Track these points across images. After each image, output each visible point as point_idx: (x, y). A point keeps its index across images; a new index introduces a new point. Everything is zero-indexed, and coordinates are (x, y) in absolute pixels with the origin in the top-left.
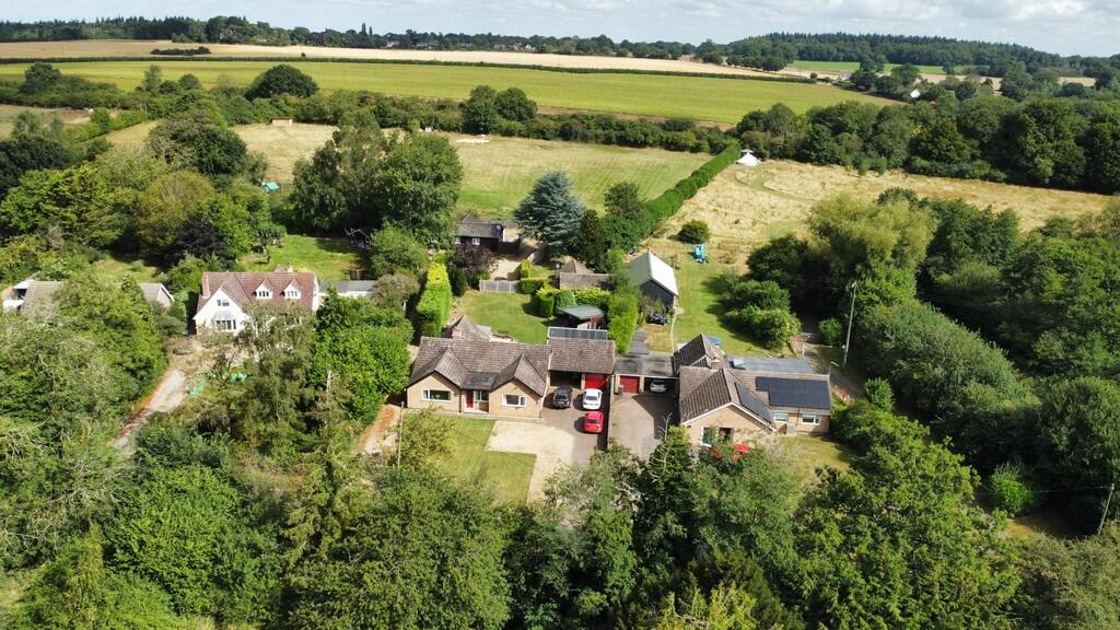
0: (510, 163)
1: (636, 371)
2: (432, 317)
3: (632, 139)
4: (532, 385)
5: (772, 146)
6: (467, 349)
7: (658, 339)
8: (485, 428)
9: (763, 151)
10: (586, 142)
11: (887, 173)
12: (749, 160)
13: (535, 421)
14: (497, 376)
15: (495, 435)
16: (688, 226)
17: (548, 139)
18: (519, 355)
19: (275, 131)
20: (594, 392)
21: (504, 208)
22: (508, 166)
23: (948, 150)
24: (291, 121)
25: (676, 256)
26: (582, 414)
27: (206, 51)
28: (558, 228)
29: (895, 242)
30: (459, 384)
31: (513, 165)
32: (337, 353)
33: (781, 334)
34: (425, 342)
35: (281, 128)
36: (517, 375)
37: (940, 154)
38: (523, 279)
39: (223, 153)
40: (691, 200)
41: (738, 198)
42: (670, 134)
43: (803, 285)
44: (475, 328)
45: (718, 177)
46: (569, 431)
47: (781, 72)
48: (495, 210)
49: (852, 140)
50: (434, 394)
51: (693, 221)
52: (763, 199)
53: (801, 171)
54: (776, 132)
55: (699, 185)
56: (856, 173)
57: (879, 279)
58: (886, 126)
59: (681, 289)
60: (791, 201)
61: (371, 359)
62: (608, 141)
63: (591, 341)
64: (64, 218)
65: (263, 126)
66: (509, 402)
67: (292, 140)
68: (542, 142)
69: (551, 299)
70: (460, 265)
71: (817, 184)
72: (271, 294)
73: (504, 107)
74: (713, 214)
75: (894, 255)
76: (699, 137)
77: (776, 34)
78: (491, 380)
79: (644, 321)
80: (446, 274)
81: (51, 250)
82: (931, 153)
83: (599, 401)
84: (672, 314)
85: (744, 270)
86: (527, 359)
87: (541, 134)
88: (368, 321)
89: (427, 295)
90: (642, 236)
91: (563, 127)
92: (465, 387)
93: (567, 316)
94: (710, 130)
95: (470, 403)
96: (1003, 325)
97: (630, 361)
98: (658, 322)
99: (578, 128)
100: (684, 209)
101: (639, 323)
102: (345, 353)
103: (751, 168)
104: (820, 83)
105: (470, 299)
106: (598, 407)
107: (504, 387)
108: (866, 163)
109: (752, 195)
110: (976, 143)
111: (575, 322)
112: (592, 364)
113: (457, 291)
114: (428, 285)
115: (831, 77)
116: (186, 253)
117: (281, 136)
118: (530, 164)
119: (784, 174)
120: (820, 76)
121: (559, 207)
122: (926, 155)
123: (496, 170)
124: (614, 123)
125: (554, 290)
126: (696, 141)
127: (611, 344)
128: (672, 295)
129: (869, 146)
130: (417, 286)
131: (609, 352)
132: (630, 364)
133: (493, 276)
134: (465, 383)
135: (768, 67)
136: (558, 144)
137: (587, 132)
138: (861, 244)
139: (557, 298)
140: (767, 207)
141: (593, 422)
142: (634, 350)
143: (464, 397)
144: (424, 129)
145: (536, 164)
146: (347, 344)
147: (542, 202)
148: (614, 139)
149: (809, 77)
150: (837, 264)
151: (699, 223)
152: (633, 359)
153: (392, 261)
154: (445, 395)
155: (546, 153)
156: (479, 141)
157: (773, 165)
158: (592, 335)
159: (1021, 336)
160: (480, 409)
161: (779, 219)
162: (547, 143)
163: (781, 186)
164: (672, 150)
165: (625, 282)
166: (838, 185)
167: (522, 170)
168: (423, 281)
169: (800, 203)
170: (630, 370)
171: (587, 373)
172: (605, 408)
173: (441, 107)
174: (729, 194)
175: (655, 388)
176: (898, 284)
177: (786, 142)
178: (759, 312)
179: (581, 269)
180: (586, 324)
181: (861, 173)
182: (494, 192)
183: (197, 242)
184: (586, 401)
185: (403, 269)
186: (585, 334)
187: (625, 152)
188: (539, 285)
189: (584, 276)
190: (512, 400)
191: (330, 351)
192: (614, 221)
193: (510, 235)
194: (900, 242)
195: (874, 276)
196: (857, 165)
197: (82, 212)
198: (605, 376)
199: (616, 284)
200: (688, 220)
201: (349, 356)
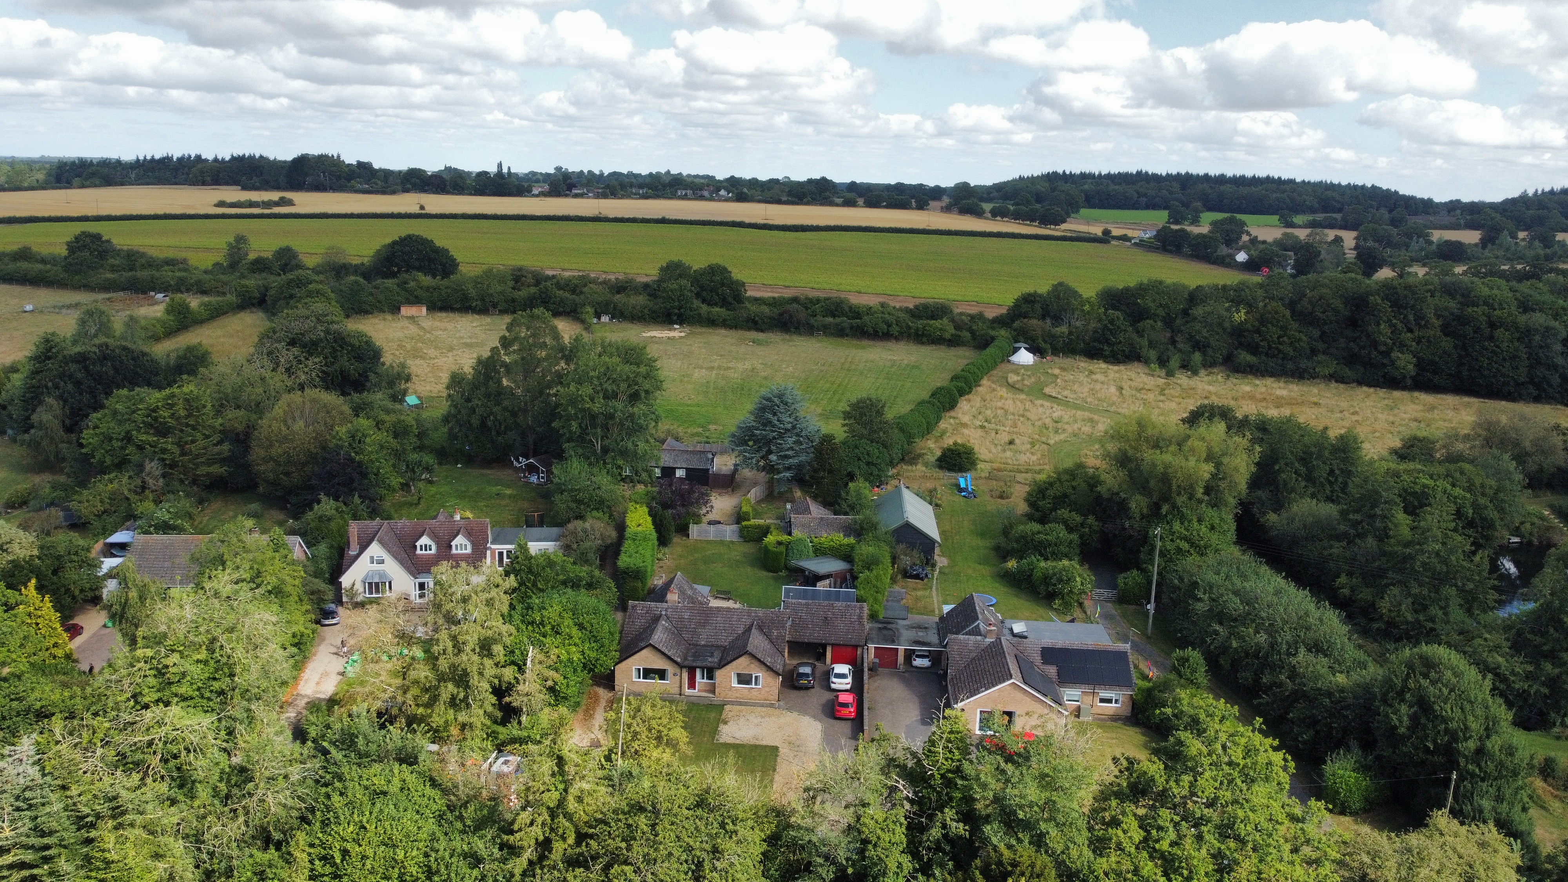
0: (716, 365)
1: (893, 642)
2: (638, 575)
3: (871, 331)
4: (768, 661)
5: (1051, 338)
6: (686, 616)
7: (917, 599)
8: (713, 715)
9: (1043, 345)
10: (812, 334)
11: (1203, 372)
12: (1024, 357)
13: (772, 706)
14: (724, 650)
15: (726, 723)
16: (949, 450)
17: (762, 331)
18: (748, 622)
19: (406, 323)
20: (842, 668)
21: (712, 427)
22: (713, 368)
23: (1280, 343)
24: (424, 309)
25: (935, 489)
26: (829, 696)
27: (290, 203)
28: (787, 457)
29: (1207, 476)
30: (679, 660)
31: (719, 368)
32: (532, 623)
33: (1071, 592)
34: (634, 607)
35: (412, 318)
36: (750, 648)
37: (1270, 348)
38: (744, 523)
39: (353, 361)
40: (953, 414)
41: (1011, 409)
42: (920, 323)
43: (1096, 528)
44: (692, 588)
45: (985, 382)
46: (815, 717)
47: (1064, 226)
48: (700, 430)
49: (1156, 330)
50: (648, 673)
51: (955, 444)
52: (1042, 411)
53: (1091, 372)
54: (1057, 319)
55: (962, 393)
56: (1163, 373)
57: (1189, 522)
58: (1198, 311)
59: (942, 533)
60: (1079, 412)
61: (575, 631)
62: (840, 333)
63: (838, 604)
64: (164, 451)
65: (389, 317)
66: (739, 682)
67: (428, 335)
68: (753, 335)
69: (782, 549)
70: (665, 506)
71: (1113, 390)
72: (434, 547)
73: (702, 288)
74: (980, 432)
75: (1208, 490)
76: (958, 327)
77: (1055, 174)
78: (717, 655)
79: (899, 576)
80: (649, 519)
81: (147, 491)
82: (1257, 346)
83: (849, 680)
84: (934, 566)
85: (1022, 507)
86: (760, 628)
87: (755, 324)
88: (564, 583)
89: (627, 545)
90: (892, 464)
91: (781, 314)
92: (686, 663)
93: (802, 570)
94: (972, 317)
95: (692, 685)
96: (1343, 579)
97: (885, 628)
98: (917, 577)
99: (803, 315)
100: (942, 425)
101: (894, 580)
102: (542, 623)
103: (1026, 367)
104: (1114, 242)
105: (679, 550)
106: (848, 687)
107: (734, 663)
108: (1174, 362)
109: (1028, 405)
110: (1316, 333)
111: (813, 579)
112: (841, 632)
113: (663, 541)
114: (629, 532)
115: (1130, 233)
116: (322, 496)
117: (413, 330)
118: (740, 366)
119: (1069, 376)
120: (1116, 232)
121: (787, 430)
122: (1254, 349)
123: (699, 375)
124: (847, 309)
125: (785, 538)
126: (953, 331)
127: (861, 608)
128: (932, 542)
129: (1179, 338)
130: (614, 534)
131: (860, 617)
132: (885, 632)
133: (705, 520)
134: (685, 659)
135: (1046, 220)
136: (775, 337)
137: (812, 321)
138: (1165, 479)
139: (788, 545)
140: (1048, 421)
141: (845, 705)
142: (890, 614)
143: (685, 676)
144: (599, 318)
145: (747, 365)
146: (545, 613)
147: (767, 423)
148: (848, 331)
149: (1100, 234)
150: (1138, 504)
151: (963, 445)
152: (889, 626)
153: (580, 502)
154: (662, 674)
155: (760, 350)
156: (672, 334)
157: (1056, 365)
158: (837, 596)
159: (1365, 594)
160: (705, 691)
161: (1062, 437)
162: (761, 336)
163: (1066, 393)
164: (923, 343)
165: (874, 526)
166: (1139, 390)
167: (731, 374)
168: (621, 528)
169: (1092, 416)
170: (886, 641)
171: (833, 645)
172: (858, 688)
173: (621, 288)
174: (999, 404)
175: (918, 662)
176: (1212, 528)
177: (1070, 333)
178: (1043, 564)
179: (817, 510)
180: (827, 582)
181: (1170, 374)
182: (698, 405)
183: (336, 480)
184: (834, 680)
185: (595, 513)
186: (828, 595)
187: (863, 348)
188: (765, 531)
189: (822, 519)
190: (744, 679)
191: (523, 622)
192: (856, 447)
193: (723, 464)
194: (1214, 476)
195: (1183, 518)
196: (1163, 362)
197: (186, 443)
198: (856, 647)
199: (862, 528)
200: (948, 441)
201: (548, 628)
